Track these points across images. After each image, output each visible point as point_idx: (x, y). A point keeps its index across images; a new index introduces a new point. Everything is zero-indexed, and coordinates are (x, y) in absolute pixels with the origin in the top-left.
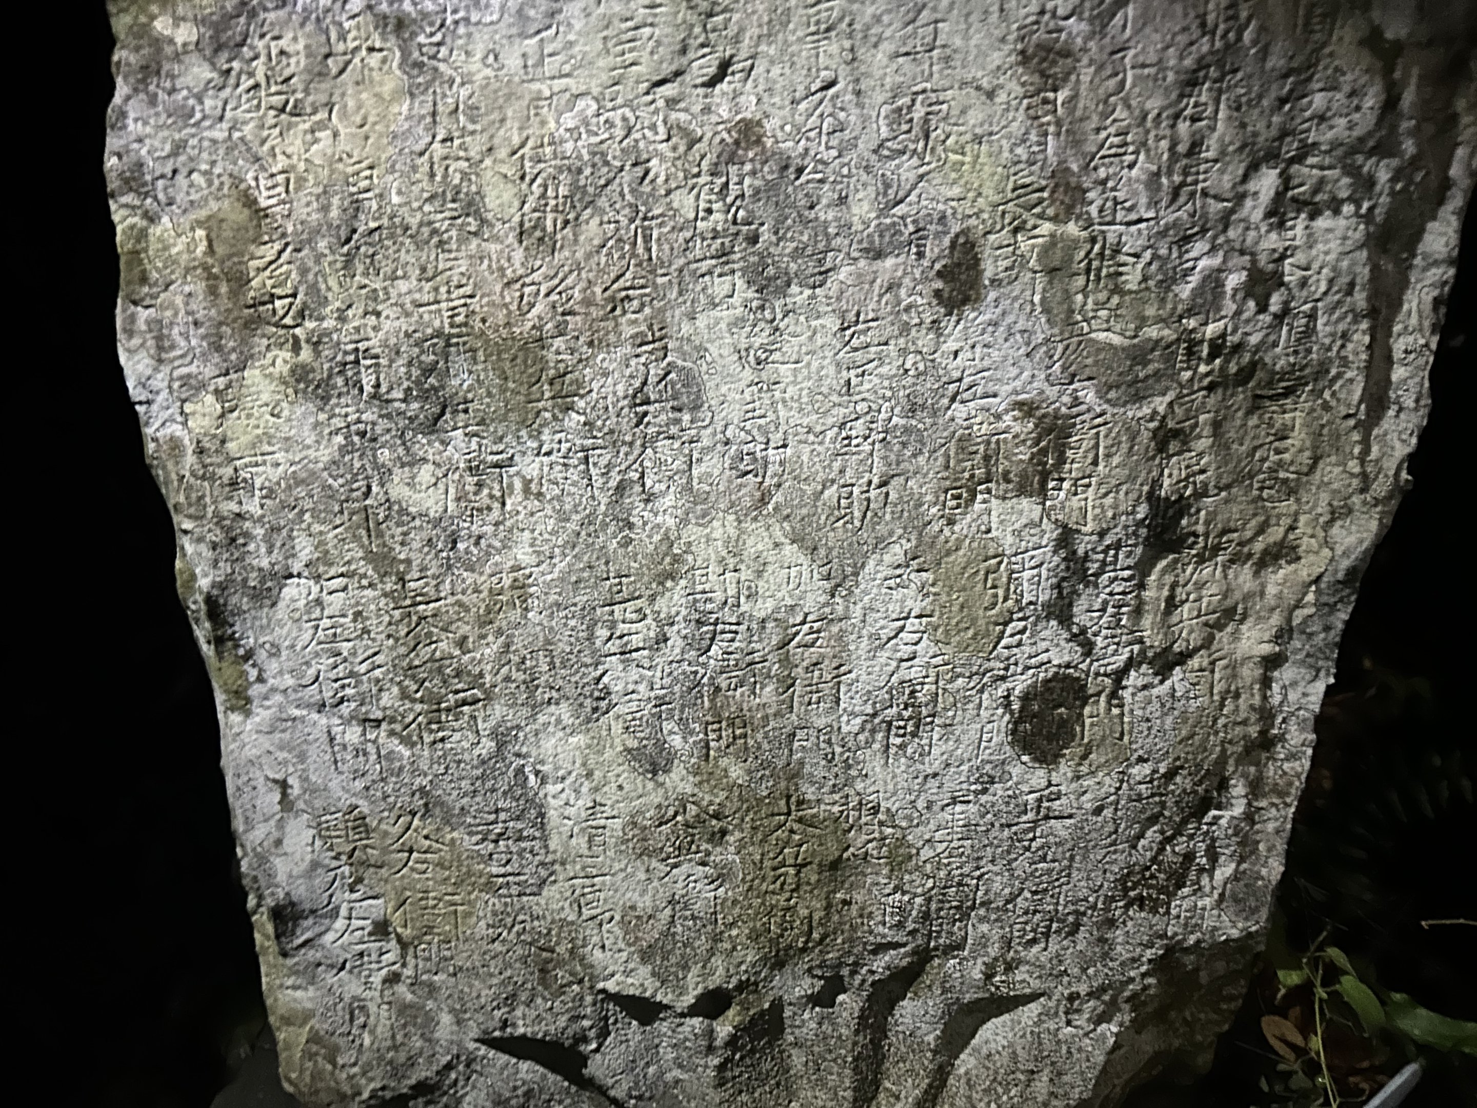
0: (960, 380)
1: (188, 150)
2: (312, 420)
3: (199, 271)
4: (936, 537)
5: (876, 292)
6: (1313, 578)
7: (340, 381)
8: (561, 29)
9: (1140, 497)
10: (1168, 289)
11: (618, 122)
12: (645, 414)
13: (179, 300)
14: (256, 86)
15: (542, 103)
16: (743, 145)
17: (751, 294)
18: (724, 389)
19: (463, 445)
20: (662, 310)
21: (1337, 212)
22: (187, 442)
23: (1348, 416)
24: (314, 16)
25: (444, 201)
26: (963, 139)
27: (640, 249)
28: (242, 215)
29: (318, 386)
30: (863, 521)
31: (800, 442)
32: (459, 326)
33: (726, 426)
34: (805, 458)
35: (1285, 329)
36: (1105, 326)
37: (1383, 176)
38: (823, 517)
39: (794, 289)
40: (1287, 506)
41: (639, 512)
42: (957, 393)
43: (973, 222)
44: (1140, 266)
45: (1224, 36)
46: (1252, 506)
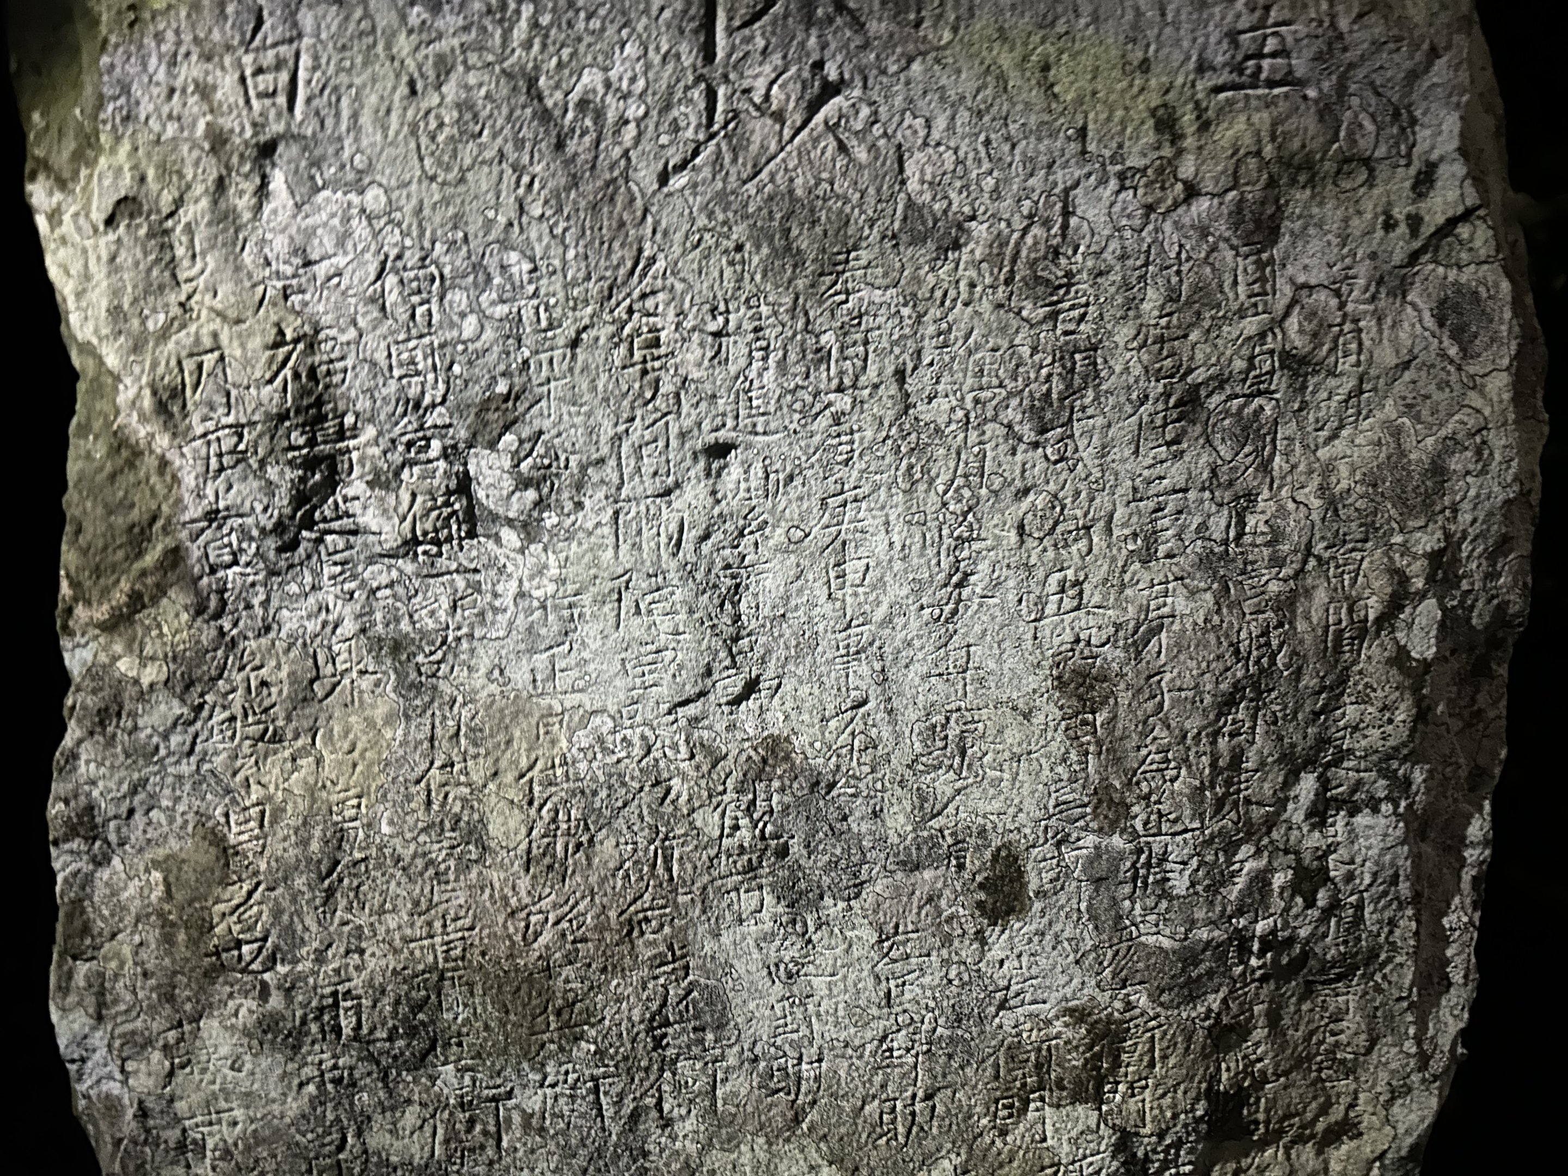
0: (1007, 988)
1: (149, 787)
2: (279, 1071)
3: (153, 918)
4: (988, 1150)
5: (915, 904)
6: (1378, 1152)
7: (314, 1028)
8: (575, 646)
9: (1199, 1093)
10: (1217, 892)
11: (636, 741)
12: (665, 1035)
13: (127, 951)
14: (233, 719)
15: (550, 720)
16: (770, 761)
17: (780, 909)
18: (752, 1006)
19: (455, 1081)
20: (685, 929)
21: (1376, 810)
22: (126, 1101)
23: (1400, 999)
24: (300, 641)
25: (442, 830)
26: (1000, 758)
27: (660, 870)
28: (207, 856)
29: (287, 1037)
30: (908, 1137)
31: (836, 1056)
32: (455, 960)
33: (755, 1043)
34: (842, 1073)
35: (1333, 921)
36: (1154, 929)
37: (1418, 776)
38: (864, 1136)
39: (828, 901)
40: (1347, 1085)
41: (655, 1138)
42: (1006, 1000)
43: (1014, 836)
44: (1187, 873)
45: (1258, 662)
46: (1311, 1089)
